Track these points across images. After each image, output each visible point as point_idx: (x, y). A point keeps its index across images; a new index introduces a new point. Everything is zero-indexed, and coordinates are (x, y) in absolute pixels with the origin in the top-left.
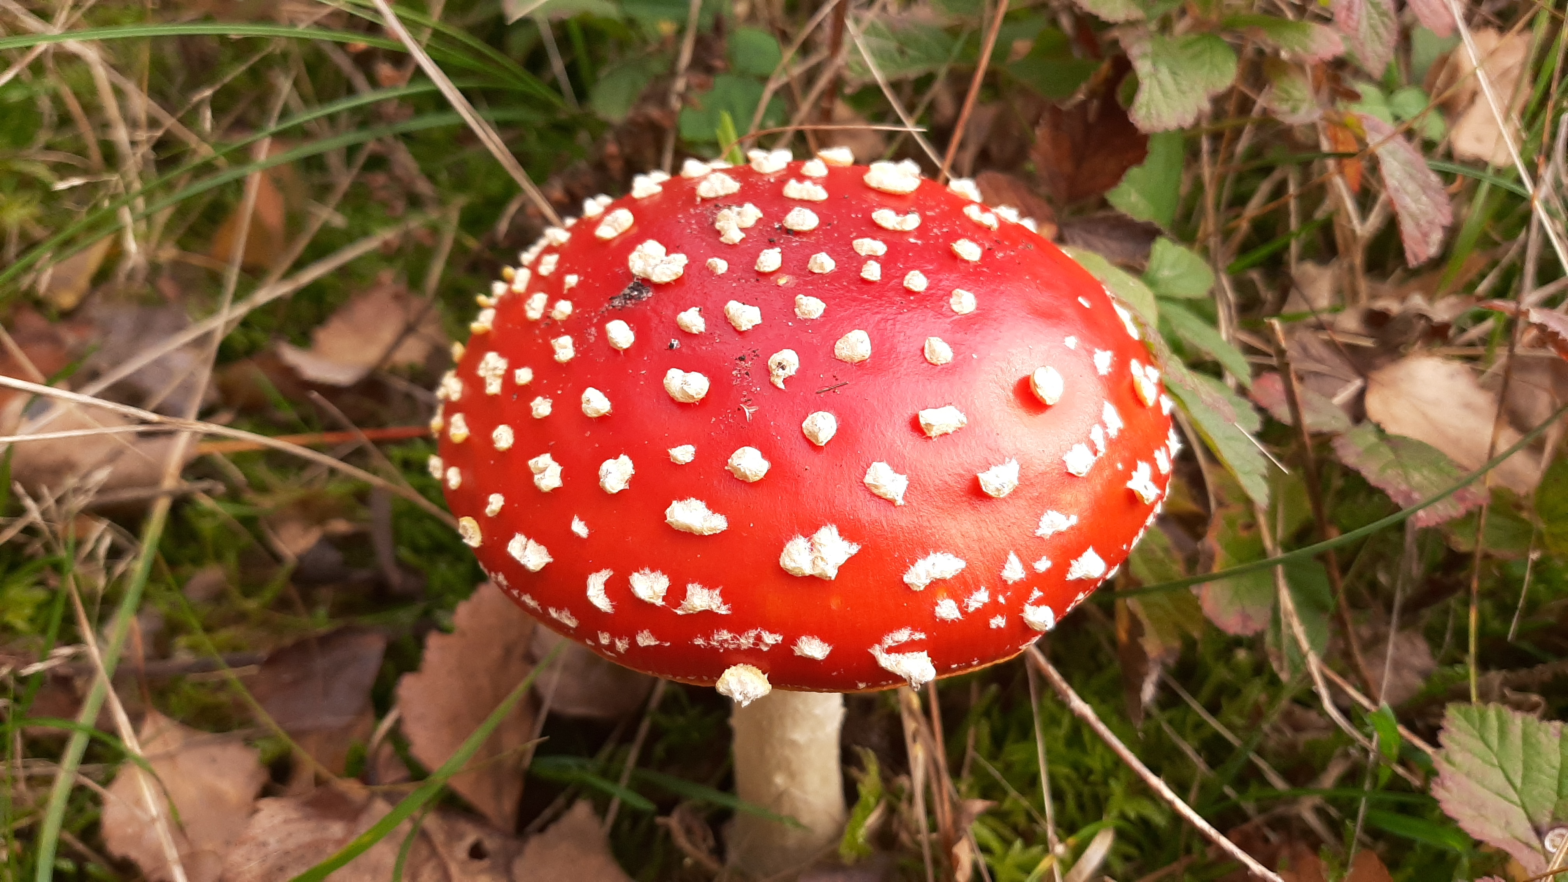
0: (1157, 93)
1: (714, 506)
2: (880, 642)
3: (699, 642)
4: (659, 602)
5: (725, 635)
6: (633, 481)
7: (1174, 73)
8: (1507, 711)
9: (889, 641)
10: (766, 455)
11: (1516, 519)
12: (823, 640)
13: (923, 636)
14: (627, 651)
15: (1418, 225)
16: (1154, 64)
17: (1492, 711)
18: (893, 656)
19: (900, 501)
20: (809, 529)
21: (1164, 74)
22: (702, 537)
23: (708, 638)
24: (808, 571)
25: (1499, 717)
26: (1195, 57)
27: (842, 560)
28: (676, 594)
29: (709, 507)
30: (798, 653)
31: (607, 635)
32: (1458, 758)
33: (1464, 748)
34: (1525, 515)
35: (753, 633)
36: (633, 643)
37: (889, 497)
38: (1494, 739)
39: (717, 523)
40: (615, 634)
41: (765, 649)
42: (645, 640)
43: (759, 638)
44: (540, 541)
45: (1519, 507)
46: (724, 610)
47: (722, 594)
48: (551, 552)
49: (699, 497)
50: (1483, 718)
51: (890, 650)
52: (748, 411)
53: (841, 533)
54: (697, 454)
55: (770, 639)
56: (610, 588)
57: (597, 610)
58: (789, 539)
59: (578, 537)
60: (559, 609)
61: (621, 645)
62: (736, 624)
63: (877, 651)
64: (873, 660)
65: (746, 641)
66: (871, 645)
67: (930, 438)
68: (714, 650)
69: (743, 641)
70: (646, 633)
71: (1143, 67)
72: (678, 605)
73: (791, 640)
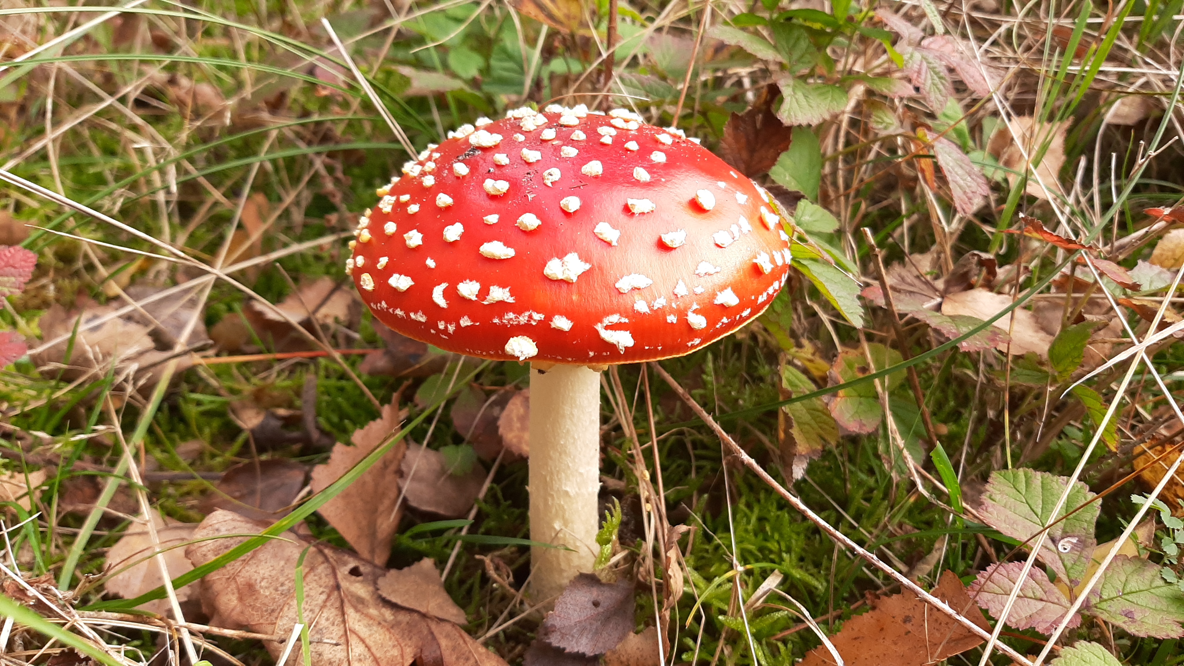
0: (795, 104)
1: (507, 244)
2: (601, 322)
3: (496, 321)
4: (474, 298)
5: (511, 315)
6: (463, 236)
7: (806, 97)
8: (1031, 471)
9: (607, 321)
10: (538, 217)
11: (1040, 371)
12: (568, 318)
13: (627, 321)
14: (454, 332)
15: (965, 193)
16: (794, 91)
17: (1021, 472)
18: (609, 332)
19: (614, 243)
20: (561, 254)
21: (800, 95)
22: (501, 261)
23: (501, 319)
24: (560, 277)
25: (1026, 475)
26: (821, 94)
27: (580, 273)
28: (484, 292)
29: (505, 245)
30: (553, 326)
31: (443, 323)
32: (998, 497)
33: (1001, 492)
34: (1045, 368)
35: (527, 314)
36: (458, 325)
37: (608, 240)
38: (1022, 486)
39: (510, 253)
40: (448, 321)
41: (534, 323)
42: (465, 322)
43: (530, 317)
44: (406, 275)
45: (1041, 363)
46: (511, 300)
47: (510, 291)
48: (413, 279)
49: (499, 240)
50: (1015, 476)
51: (607, 328)
52: (530, 197)
53: (580, 258)
54: (500, 219)
55: (538, 317)
56: (446, 294)
57: (437, 306)
58: (550, 260)
59: (430, 269)
60: (416, 313)
61: (451, 328)
62: (518, 308)
63: (599, 327)
64: (597, 332)
65: (523, 319)
66: (596, 324)
67: (633, 214)
68: (505, 325)
69: (521, 318)
70: (466, 318)
71: (786, 91)
72: (485, 299)
73: (549, 318)
